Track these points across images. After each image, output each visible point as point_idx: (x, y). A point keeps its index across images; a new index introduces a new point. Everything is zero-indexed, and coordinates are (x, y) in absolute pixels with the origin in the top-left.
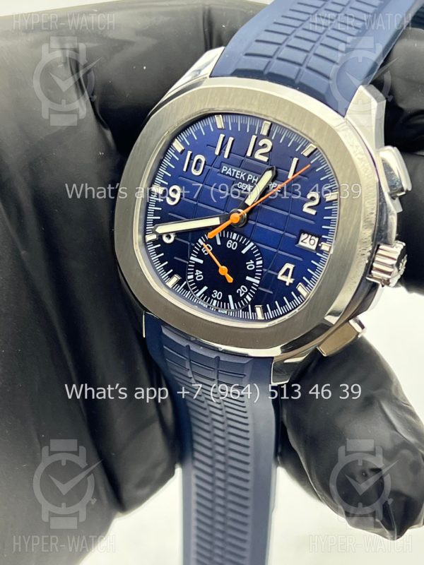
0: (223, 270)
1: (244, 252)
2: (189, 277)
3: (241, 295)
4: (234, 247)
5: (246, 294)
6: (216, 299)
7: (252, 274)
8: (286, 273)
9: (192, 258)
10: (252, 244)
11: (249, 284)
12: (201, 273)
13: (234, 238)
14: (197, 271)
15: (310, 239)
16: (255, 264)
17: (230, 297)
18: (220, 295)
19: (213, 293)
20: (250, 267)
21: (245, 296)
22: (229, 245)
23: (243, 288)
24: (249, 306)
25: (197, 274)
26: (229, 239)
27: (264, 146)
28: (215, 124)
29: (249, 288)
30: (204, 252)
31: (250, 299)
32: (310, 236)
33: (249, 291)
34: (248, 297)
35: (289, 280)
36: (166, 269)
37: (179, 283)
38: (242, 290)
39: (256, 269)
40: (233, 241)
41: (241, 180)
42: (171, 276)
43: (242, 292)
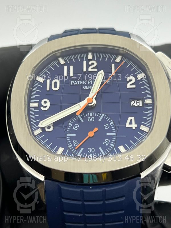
0: (91, 134)
1: (100, 120)
2: (69, 147)
3: (107, 145)
4: (93, 120)
5: (110, 143)
6: (91, 153)
7: (110, 131)
8: (131, 123)
9: (68, 135)
10: (103, 115)
11: (110, 137)
12: (77, 141)
13: (91, 115)
14: (73, 141)
15: (137, 103)
16: (109, 125)
17: (100, 148)
18: (93, 149)
19: (88, 150)
20: (106, 128)
21: (109, 145)
22: (89, 120)
23: (107, 140)
24: (114, 149)
25: (74, 143)
26: (88, 117)
27: (93, 64)
28: (59, 63)
29: (110, 139)
30: (74, 129)
31: (113, 145)
32: (136, 101)
33: (111, 141)
34: (111, 145)
35: (134, 126)
36: (52, 147)
37: (64, 152)
38: (106, 142)
39: (110, 127)
40: (91, 117)
41: (85, 85)
42: (57, 150)
43: (107, 143)
